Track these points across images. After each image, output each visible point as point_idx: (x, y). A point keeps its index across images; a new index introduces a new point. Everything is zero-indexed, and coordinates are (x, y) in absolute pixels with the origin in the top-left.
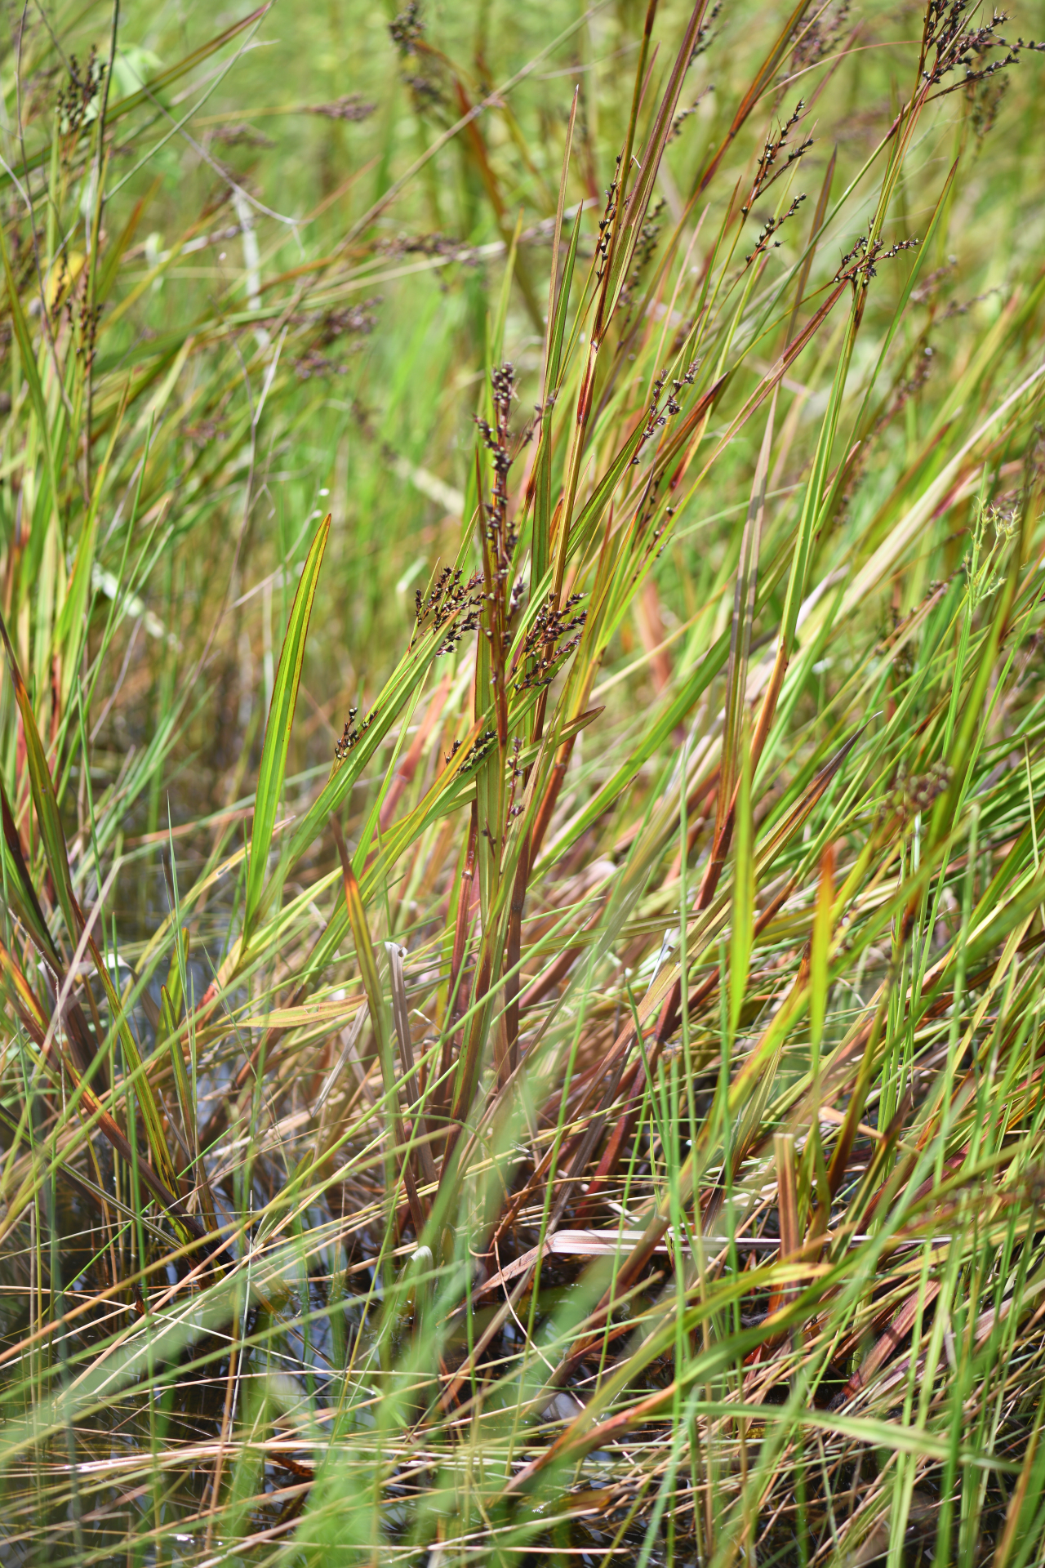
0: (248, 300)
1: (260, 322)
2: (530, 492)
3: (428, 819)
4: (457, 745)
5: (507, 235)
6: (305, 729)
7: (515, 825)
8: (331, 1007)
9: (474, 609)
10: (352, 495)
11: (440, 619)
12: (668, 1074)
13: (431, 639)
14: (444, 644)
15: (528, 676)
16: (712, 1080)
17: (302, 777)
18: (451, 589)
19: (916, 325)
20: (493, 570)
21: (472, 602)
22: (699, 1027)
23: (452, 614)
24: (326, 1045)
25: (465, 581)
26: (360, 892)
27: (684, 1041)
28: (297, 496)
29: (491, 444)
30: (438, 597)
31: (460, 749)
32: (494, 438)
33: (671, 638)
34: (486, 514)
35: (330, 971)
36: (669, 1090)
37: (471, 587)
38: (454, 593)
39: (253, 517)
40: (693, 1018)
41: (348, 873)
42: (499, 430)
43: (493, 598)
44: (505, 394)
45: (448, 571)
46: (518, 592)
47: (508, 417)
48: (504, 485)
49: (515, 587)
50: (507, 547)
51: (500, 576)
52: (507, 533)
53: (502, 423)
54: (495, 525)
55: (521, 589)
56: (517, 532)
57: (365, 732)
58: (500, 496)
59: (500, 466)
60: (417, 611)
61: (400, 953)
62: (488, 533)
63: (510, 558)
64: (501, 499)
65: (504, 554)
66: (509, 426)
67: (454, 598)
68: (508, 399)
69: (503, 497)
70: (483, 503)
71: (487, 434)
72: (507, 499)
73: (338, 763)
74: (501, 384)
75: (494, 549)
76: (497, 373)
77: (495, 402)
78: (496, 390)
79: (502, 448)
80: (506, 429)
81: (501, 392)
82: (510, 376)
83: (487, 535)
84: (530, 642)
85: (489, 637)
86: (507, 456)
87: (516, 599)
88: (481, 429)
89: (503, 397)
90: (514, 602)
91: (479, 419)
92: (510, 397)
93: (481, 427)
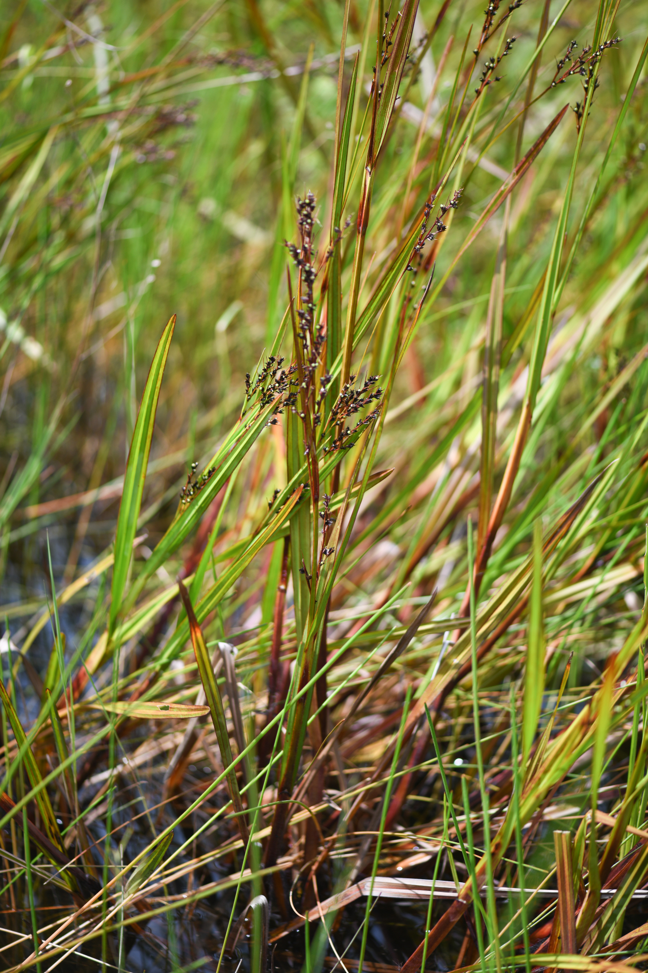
0: (98, 98)
1: (110, 114)
2: (324, 288)
18: (274, 373)
20: (309, 364)
30: (265, 378)
32: (301, 257)
34: (297, 319)
41: (193, 622)
42: (304, 249)
43: (305, 387)
44: (309, 221)
45: (272, 359)
46: (325, 382)
47: (312, 238)
48: (312, 294)
49: (323, 378)
50: (316, 345)
51: (311, 369)
52: (316, 334)
53: (306, 243)
54: (306, 327)
55: (328, 380)
56: (324, 333)
57: (205, 483)
58: (309, 303)
59: (309, 279)
60: (247, 391)
61: (232, 652)
62: (300, 334)
63: (319, 354)
64: (310, 305)
65: (314, 351)
66: (313, 246)
67: (277, 382)
68: (311, 225)
69: (312, 303)
70: (295, 308)
71: (296, 255)
72: (315, 305)
73: (183, 507)
74: (305, 212)
75: (305, 346)
76: (301, 202)
77: (300, 226)
78: (301, 216)
79: (308, 265)
80: (310, 249)
81: (305, 219)
82: (312, 205)
83: (299, 335)
84: (335, 414)
85: (303, 418)
86: (313, 270)
87: (324, 387)
88: (291, 253)
89: (307, 223)
90: (322, 390)
91: (288, 243)
92: (313, 222)
93: (291, 251)
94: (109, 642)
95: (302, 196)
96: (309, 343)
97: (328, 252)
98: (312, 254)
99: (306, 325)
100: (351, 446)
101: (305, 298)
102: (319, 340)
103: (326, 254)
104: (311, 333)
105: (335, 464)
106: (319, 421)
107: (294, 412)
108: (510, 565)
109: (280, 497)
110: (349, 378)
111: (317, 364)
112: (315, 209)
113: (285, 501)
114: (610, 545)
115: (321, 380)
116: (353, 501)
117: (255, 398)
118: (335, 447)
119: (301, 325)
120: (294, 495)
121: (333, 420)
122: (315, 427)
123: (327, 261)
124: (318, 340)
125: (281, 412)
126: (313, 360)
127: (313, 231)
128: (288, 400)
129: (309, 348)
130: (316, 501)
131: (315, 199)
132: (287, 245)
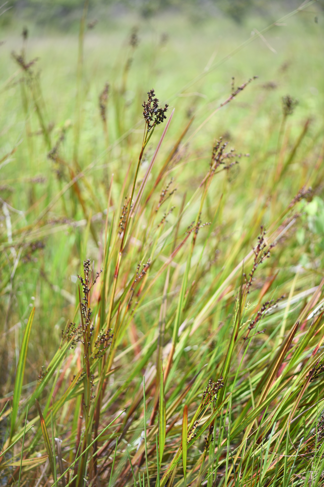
0: (8, 238)
1: (12, 246)
3: (67, 399)
4: (74, 376)
5: (87, 218)
6: (28, 371)
7: (93, 401)
8: (37, 459)
9: (80, 335)
10: (41, 298)
11: (69, 338)
12: (142, 478)
13: (66, 345)
14: (71, 346)
15: (96, 355)
16: (155, 479)
17: (28, 386)
18: (72, 329)
19: (214, 242)
20: (85, 323)
21: (79, 333)
22: (151, 462)
23: (73, 337)
24: (37, 470)
25: (76, 327)
26: (45, 423)
27: (146, 468)
28: (24, 299)
29: (83, 284)
30: (68, 332)
31: (76, 377)
32: (84, 282)
33: (140, 341)
34: (82, 306)
35: (37, 447)
36: (142, 482)
37: (78, 328)
38: (74, 330)
39: (11, 306)
40: (149, 460)
41: (42, 418)
42: (86, 280)
43: (84, 332)
44: (87, 269)
45: (71, 324)
50: (88, 316)
54: (84, 309)
55: (93, 329)
56: (91, 311)
57: (46, 373)
58: (85, 300)
59: (85, 291)
60: (62, 336)
61: (60, 441)
65: (87, 318)
66: (89, 279)
67: (73, 332)
70: (81, 302)
71: (82, 281)
73: (38, 384)
74: (86, 266)
76: (85, 263)
77: (84, 271)
80: (88, 280)
82: (89, 263)
83: (82, 312)
85: (84, 344)
86: (88, 288)
87: (91, 332)
88: (80, 280)
89: (87, 270)
90: (91, 333)
91: (79, 276)
92: (89, 270)
93: (80, 279)
94: (10, 442)
95: (86, 260)
96: (85, 315)
98: (88, 282)
99: (85, 309)
101: (84, 298)
102: (89, 314)
104: (86, 311)
111: (88, 323)
112: (90, 265)
115: (90, 328)
119: (82, 309)
122: (88, 347)
127: (89, 273)
132: (79, 277)
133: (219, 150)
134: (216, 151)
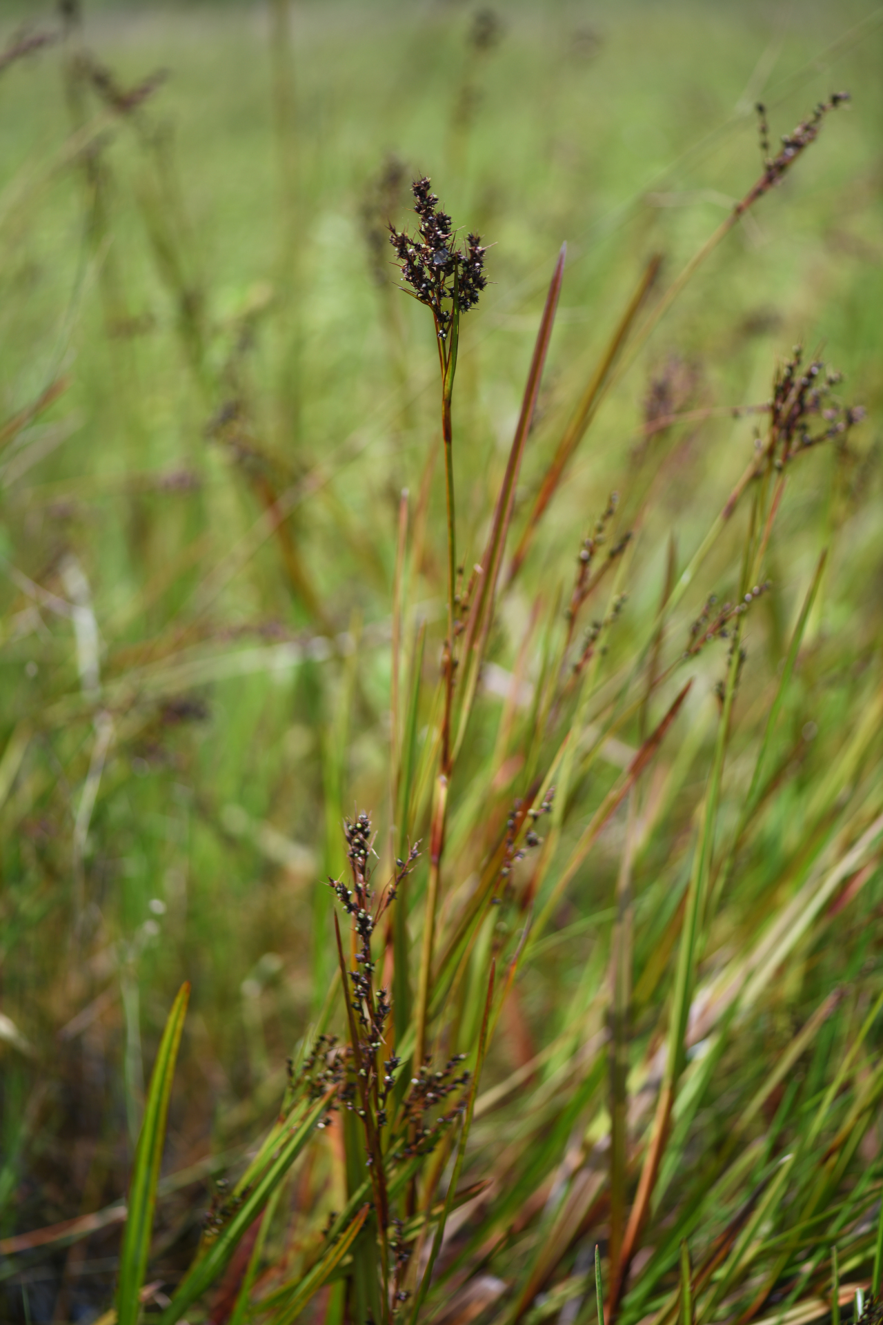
2: (389, 939)
18: (326, 1057)
20: (368, 1044)
29: (351, 908)
30: (313, 1064)
32: (354, 900)
34: (351, 984)
42: (358, 890)
43: (364, 1074)
44: (362, 852)
45: (322, 1039)
46: (391, 1068)
47: (366, 874)
48: (369, 949)
49: (388, 1062)
50: (378, 1018)
51: (371, 1050)
52: (376, 1002)
53: (360, 882)
54: (362, 994)
55: (394, 1065)
56: (387, 1001)
57: (236, 1208)
58: (366, 963)
59: (364, 930)
60: (290, 1081)
62: (354, 1003)
63: (381, 1030)
64: (367, 965)
65: (375, 1026)
66: (368, 885)
67: (331, 1069)
68: (365, 857)
69: (369, 963)
70: (348, 971)
71: (346, 898)
72: (373, 965)
73: (208, 1240)
74: (357, 841)
75: (363, 1020)
76: (351, 828)
77: (351, 859)
78: (351, 845)
79: (363, 910)
80: (365, 889)
81: (357, 849)
82: (366, 830)
83: (353, 1006)
84: (408, 1107)
85: (362, 1117)
86: (370, 918)
87: (390, 1075)
88: (339, 895)
89: (360, 855)
90: (388, 1078)
91: (335, 882)
92: (368, 853)
93: (338, 892)
95: (353, 820)
96: (367, 1015)
97: (389, 893)
98: (368, 896)
99: (363, 992)
100: (431, 1150)
101: (361, 955)
102: (381, 1011)
103: (387, 896)
104: (370, 1002)
105: (409, 1175)
106: (385, 1120)
107: (350, 1108)
108: (654, 1305)
109: (339, 1222)
110: (426, 1059)
111: (379, 1044)
112: (370, 836)
113: (344, 1228)
114: (790, 1272)
115: (386, 1064)
116: (434, 1226)
117: (301, 1089)
118: (411, 1153)
119: (355, 992)
120: (356, 1220)
121: (405, 1115)
122: (379, 1128)
123: (388, 904)
124: (379, 1011)
125: (336, 1109)
126: (374, 1039)
127: (368, 866)
128: (345, 1092)
129: (369, 1023)
130: (385, 1227)
131: (370, 823)
132: (333, 885)
133: (793, 395)
134: (784, 400)
